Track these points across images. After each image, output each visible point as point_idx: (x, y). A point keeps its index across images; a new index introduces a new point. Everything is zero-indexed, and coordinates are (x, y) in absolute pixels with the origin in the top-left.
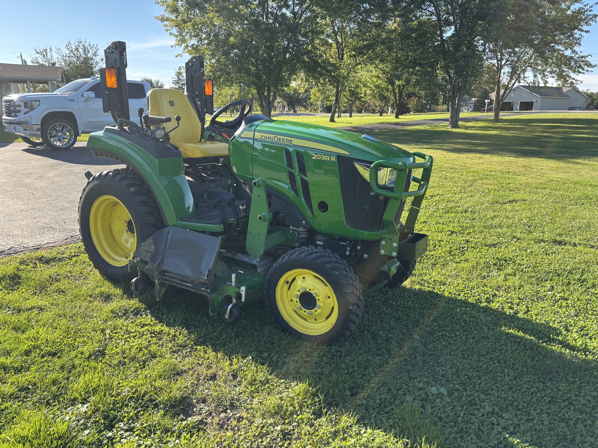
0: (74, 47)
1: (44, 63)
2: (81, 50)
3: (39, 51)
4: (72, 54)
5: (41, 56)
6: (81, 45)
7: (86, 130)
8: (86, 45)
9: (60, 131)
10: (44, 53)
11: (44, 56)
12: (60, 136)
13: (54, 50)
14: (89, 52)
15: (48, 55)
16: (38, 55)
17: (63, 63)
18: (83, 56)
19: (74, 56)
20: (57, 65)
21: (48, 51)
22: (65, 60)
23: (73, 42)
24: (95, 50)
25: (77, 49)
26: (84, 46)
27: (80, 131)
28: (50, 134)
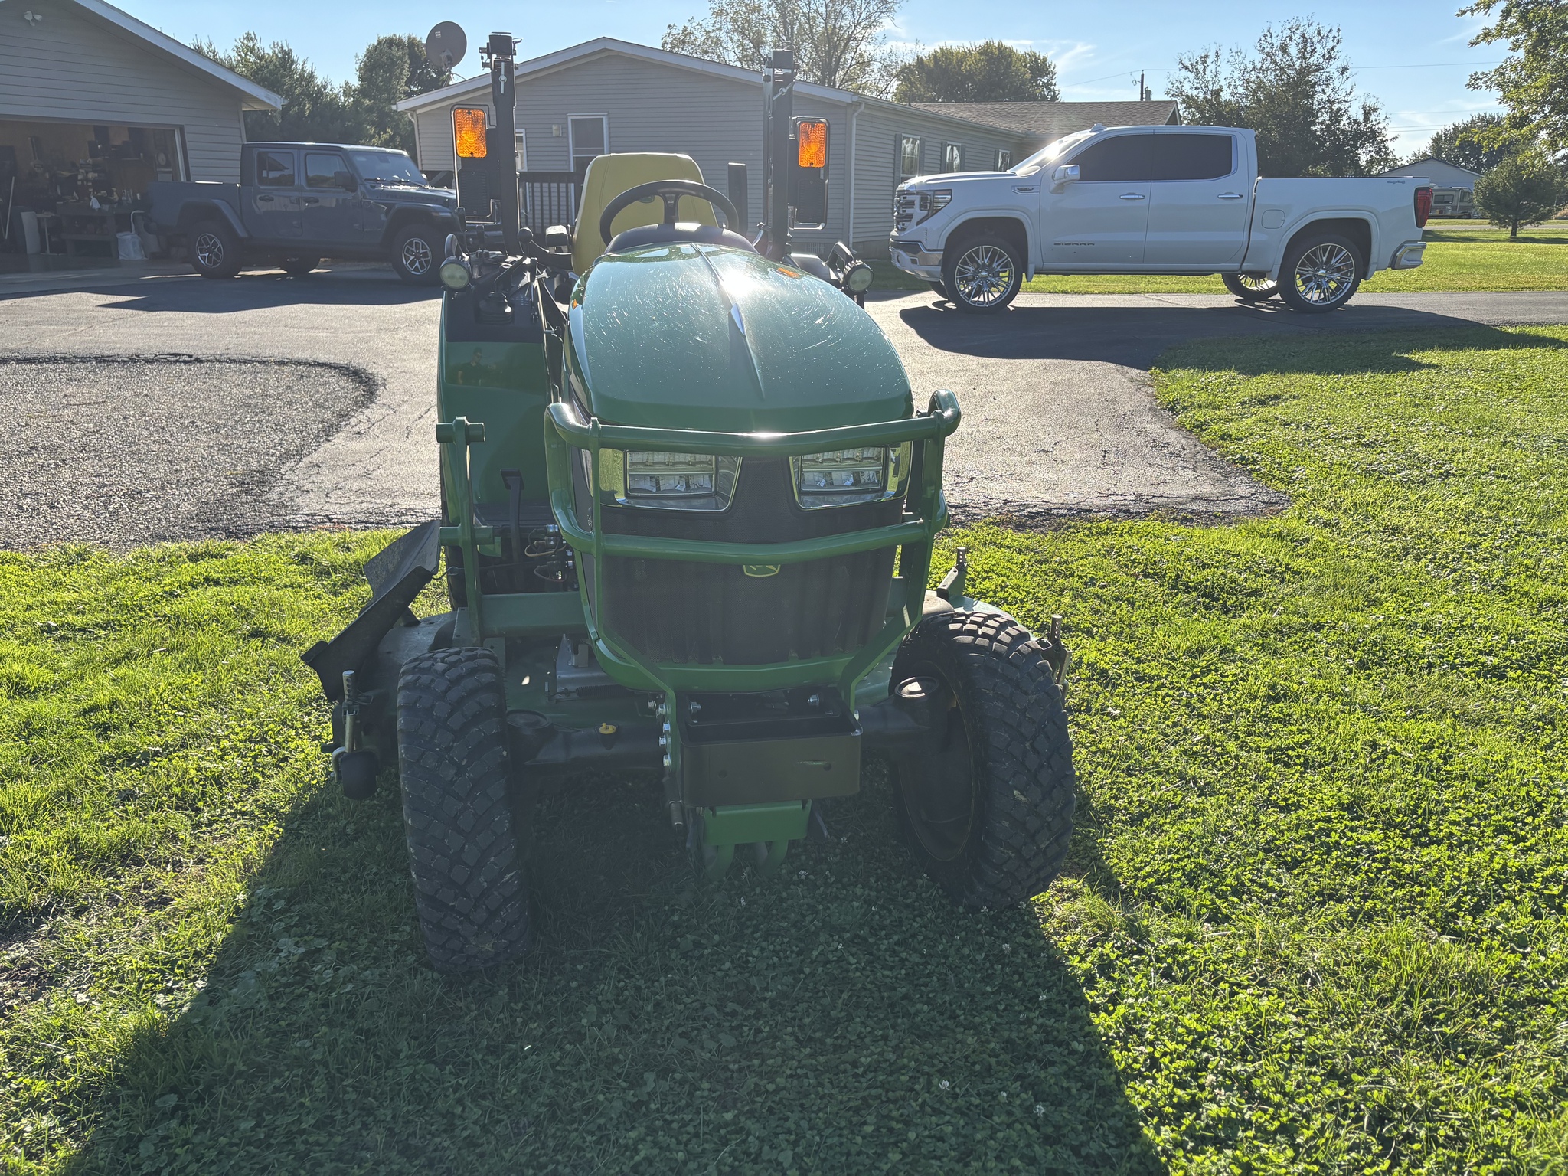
0: (1277, 43)
1: (1195, 93)
2: (1293, 50)
3: (1187, 63)
4: (1268, 63)
5: (1191, 76)
6: (1297, 36)
7: (1047, 265)
8: (1311, 32)
9: (983, 267)
10: (1196, 67)
11: (1197, 73)
12: (984, 278)
13: (1225, 55)
14: (1314, 51)
15: (1208, 72)
16: (1184, 73)
17: (1241, 90)
18: (1297, 64)
19: (1272, 66)
20: (1225, 96)
21: (1209, 61)
22: (1248, 81)
23: (1276, 30)
24: (1330, 45)
25: (1284, 49)
26: (1303, 36)
27: (1031, 268)
28: (961, 273)
